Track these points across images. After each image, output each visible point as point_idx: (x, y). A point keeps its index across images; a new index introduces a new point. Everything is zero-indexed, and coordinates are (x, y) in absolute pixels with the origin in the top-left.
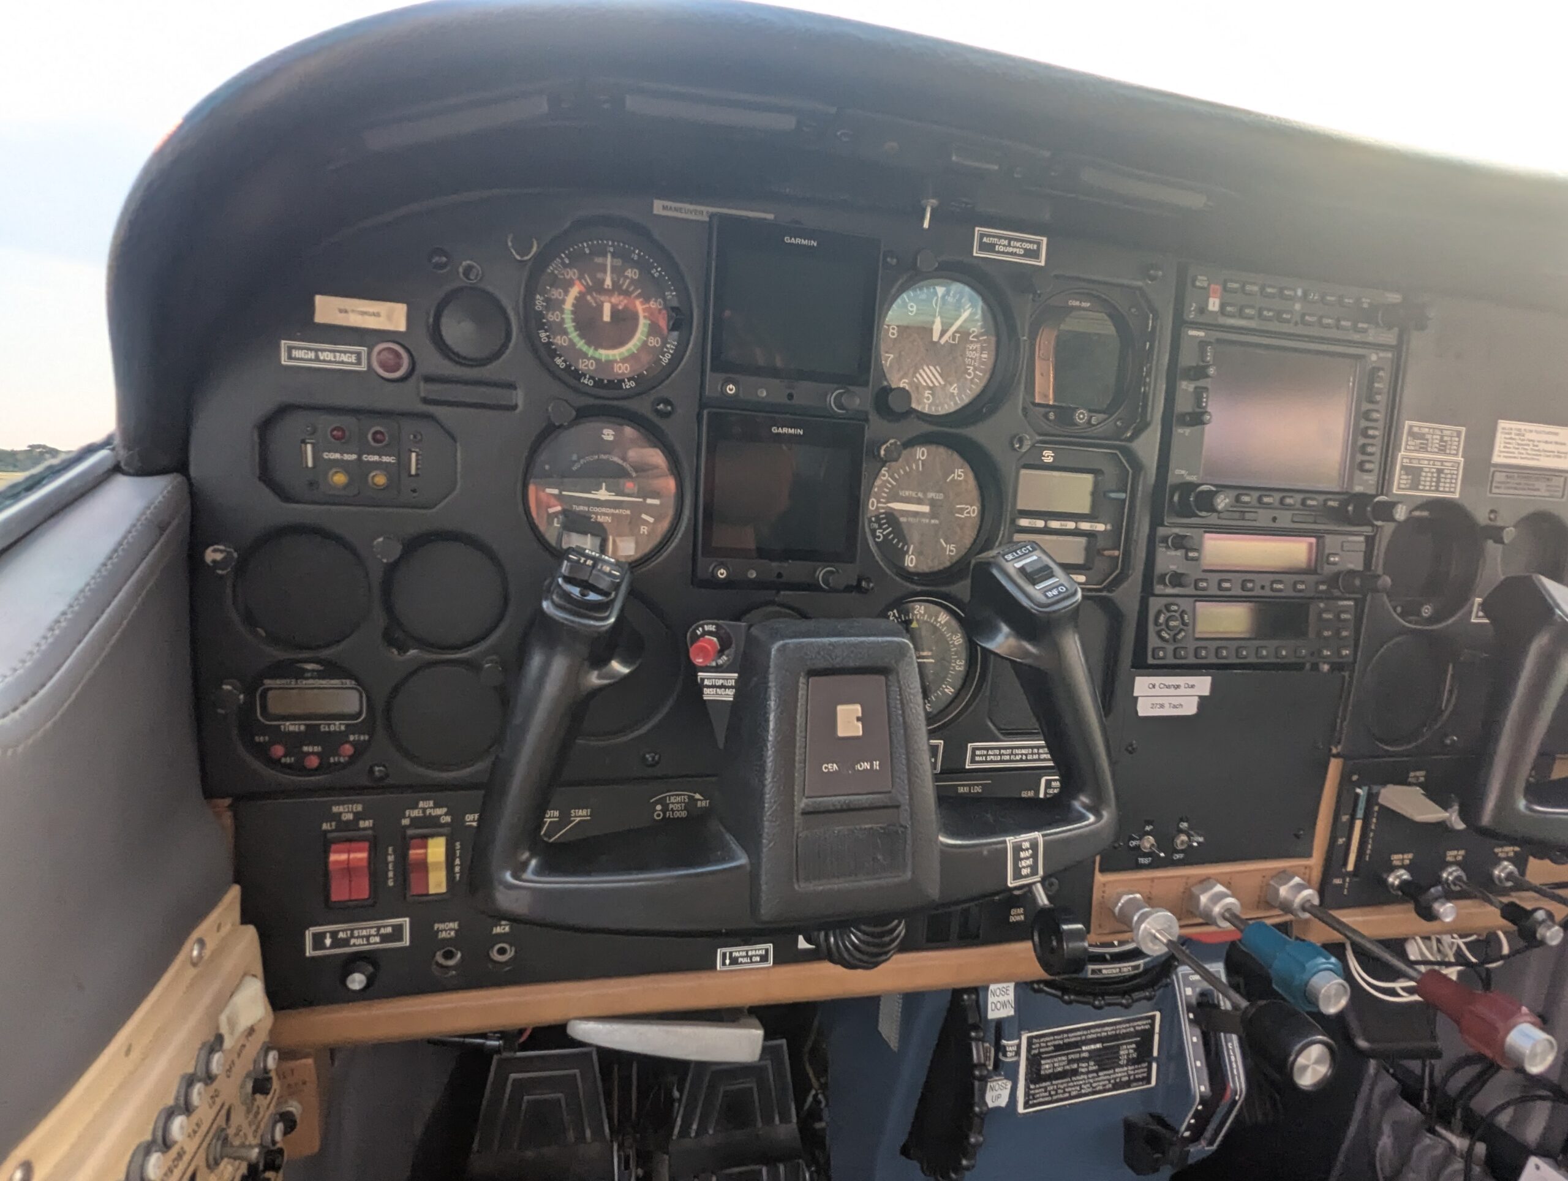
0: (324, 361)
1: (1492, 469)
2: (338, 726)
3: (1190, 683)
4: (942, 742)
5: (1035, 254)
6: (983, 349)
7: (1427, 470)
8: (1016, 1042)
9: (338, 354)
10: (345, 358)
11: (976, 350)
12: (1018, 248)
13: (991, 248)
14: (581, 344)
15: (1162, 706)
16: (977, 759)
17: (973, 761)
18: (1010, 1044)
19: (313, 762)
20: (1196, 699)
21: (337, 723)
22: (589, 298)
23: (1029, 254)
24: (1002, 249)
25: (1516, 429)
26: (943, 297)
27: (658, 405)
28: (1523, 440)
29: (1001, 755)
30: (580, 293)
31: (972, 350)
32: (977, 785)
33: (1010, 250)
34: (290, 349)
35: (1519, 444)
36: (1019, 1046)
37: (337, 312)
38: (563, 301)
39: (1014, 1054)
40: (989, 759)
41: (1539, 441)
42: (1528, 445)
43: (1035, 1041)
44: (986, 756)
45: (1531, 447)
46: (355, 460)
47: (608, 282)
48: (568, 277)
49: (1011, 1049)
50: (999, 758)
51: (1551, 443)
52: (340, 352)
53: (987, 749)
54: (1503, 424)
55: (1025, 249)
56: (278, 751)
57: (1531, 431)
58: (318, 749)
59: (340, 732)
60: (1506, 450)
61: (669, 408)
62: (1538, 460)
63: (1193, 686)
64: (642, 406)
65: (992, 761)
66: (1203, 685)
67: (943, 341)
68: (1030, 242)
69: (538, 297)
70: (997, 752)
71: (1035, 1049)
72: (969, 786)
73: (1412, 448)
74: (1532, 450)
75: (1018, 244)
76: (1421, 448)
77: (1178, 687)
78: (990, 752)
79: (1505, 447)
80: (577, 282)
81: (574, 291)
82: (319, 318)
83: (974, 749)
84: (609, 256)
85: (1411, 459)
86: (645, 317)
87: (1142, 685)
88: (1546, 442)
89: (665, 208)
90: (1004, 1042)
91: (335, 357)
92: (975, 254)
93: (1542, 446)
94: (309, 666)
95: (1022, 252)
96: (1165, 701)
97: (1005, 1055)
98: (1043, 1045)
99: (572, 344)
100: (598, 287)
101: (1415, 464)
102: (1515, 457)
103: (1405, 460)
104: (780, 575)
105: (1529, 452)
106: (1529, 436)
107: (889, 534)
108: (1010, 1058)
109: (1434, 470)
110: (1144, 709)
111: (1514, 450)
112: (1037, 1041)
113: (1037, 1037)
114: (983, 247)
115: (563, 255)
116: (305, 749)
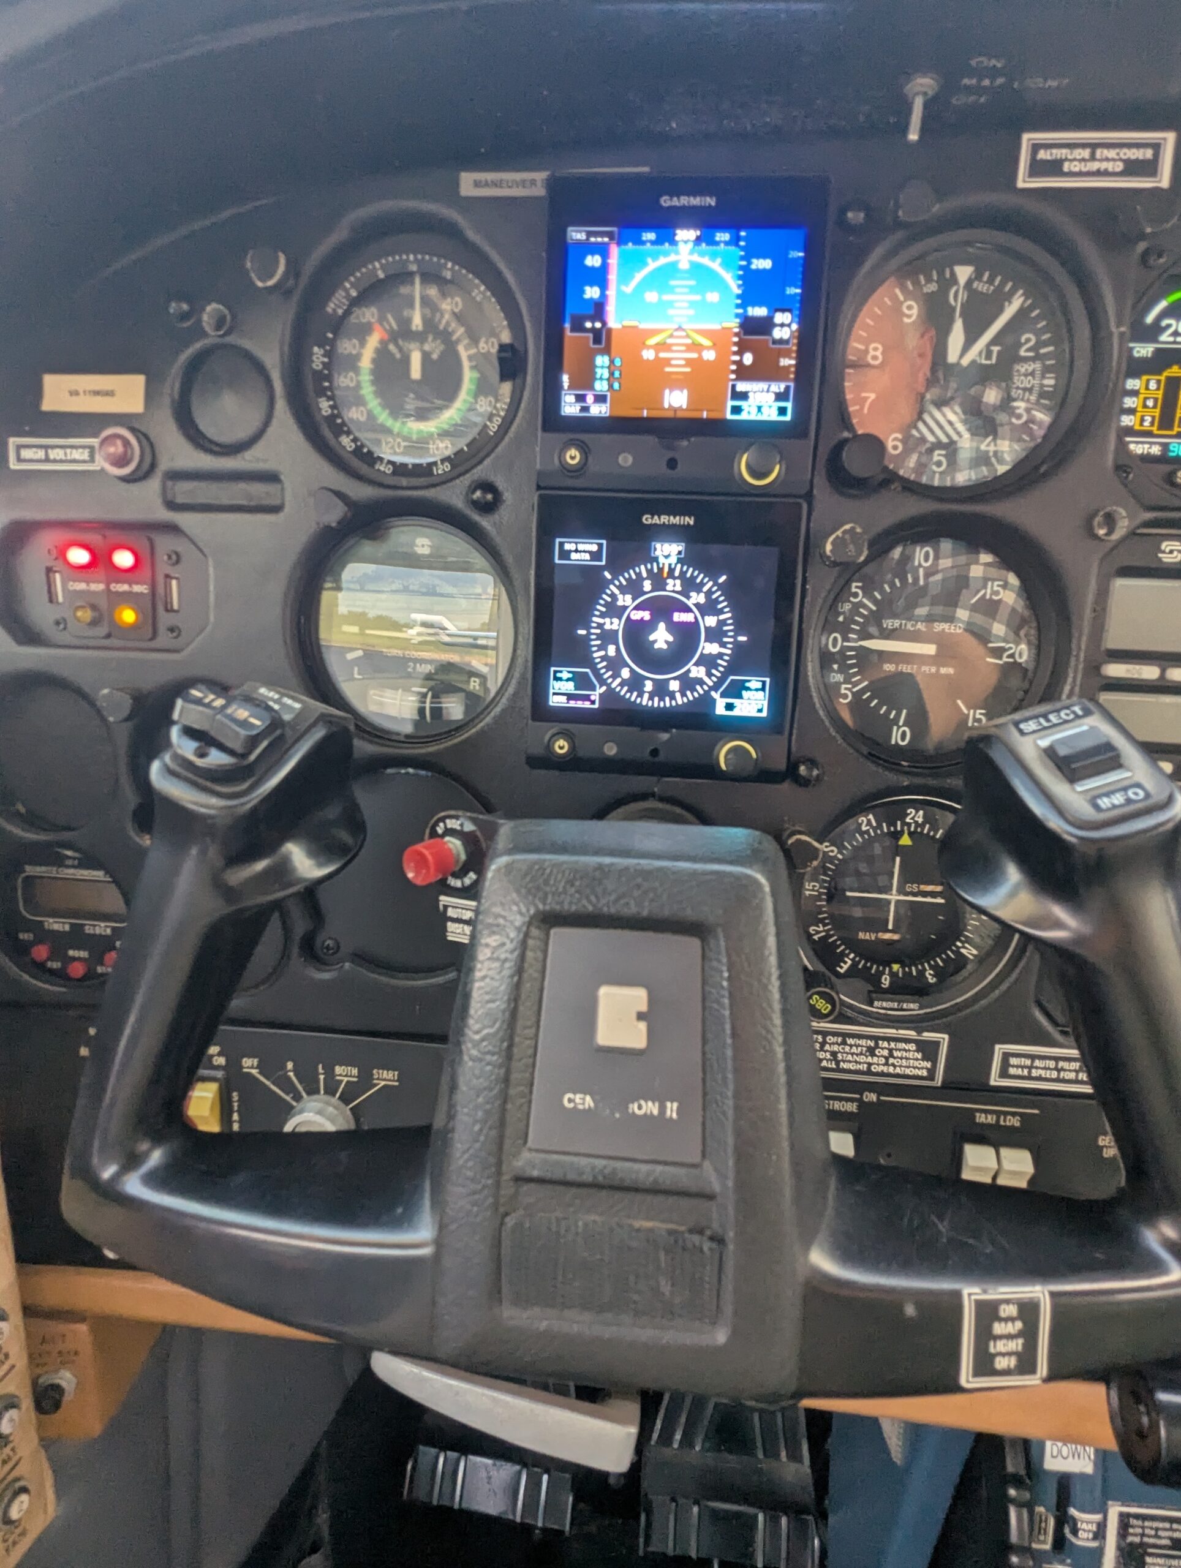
0: (55, 461)
2: (102, 928)
4: (946, 1037)
5: (1149, 168)
6: (1046, 370)
8: (1098, 1517)
9: (68, 451)
10: (76, 454)
11: (1032, 374)
12: (1111, 160)
13: (1054, 168)
14: (383, 417)
16: (1012, 1071)
17: (1004, 1074)
18: (1086, 1520)
19: (77, 970)
21: (103, 924)
22: (392, 347)
23: (1133, 168)
24: (1076, 167)
26: (969, 283)
27: (473, 492)
29: (1059, 1070)
30: (382, 342)
31: (1026, 375)
32: (1014, 1114)
33: (1094, 166)
34: (19, 448)
36: (1102, 1527)
37: (67, 394)
38: (358, 357)
39: (1091, 1536)
40: (1034, 1073)
43: (1133, 1521)
44: (1030, 1068)
46: (103, 591)
47: (417, 322)
48: (364, 321)
49: (1084, 1526)
50: (1054, 1074)
52: (72, 447)
53: (1033, 1057)
55: (1128, 162)
56: (41, 952)
58: (83, 954)
59: (106, 936)
61: (489, 497)
64: (454, 496)
65: (1039, 1079)
67: (965, 362)
68: (1138, 146)
69: (316, 349)
70: (1052, 1064)
71: (1135, 1535)
72: (998, 1114)
75: (1112, 153)
78: (1037, 1063)
80: (377, 326)
81: (373, 341)
82: (47, 406)
83: (1006, 1056)
84: (417, 280)
86: (472, 368)
89: (477, 184)
90: (1072, 1511)
91: (66, 454)
92: (1020, 184)
94: (69, 853)
95: (1119, 167)
97: (1075, 1532)
98: (1147, 1531)
99: (371, 416)
100: (404, 333)
104: (655, 752)
107: (863, 691)
108: (1084, 1539)
112: (1140, 1523)
113: (1137, 1516)
114: (1038, 168)
115: (347, 285)
116: (71, 953)
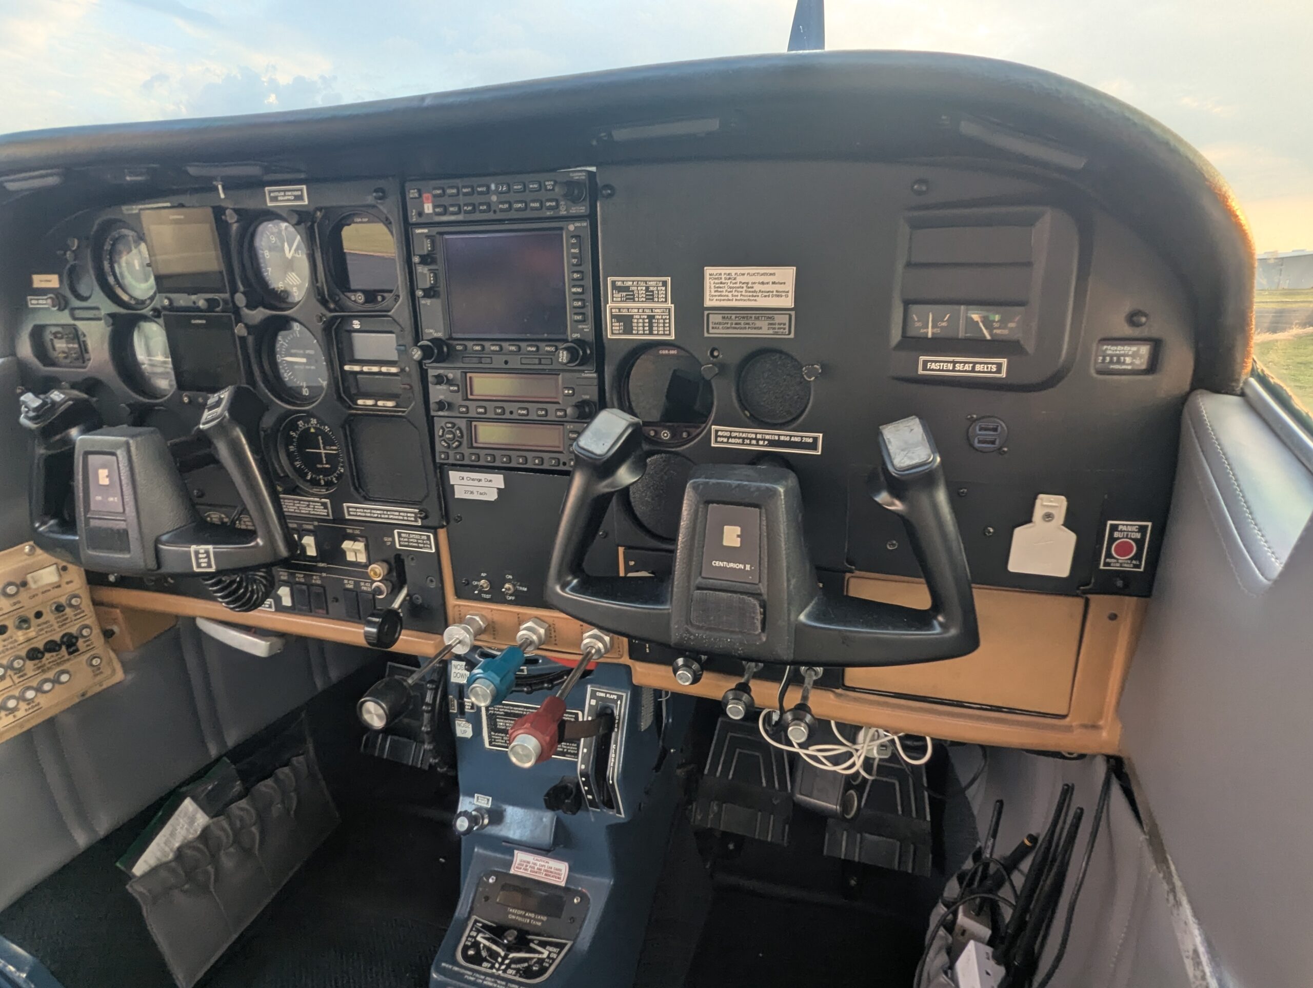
0: (39, 304)
1: (706, 313)
3: (489, 479)
4: (329, 501)
5: (301, 198)
7: (637, 317)
15: (472, 493)
16: (352, 513)
17: (350, 514)
20: (496, 490)
23: (297, 198)
24: (282, 198)
25: (725, 274)
27: (151, 312)
28: (736, 283)
29: (364, 512)
32: (357, 529)
33: (286, 198)
34: (30, 300)
35: (731, 288)
37: (39, 281)
40: (360, 514)
41: (754, 283)
42: (743, 288)
44: (357, 512)
45: (745, 288)
50: (363, 514)
51: (768, 283)
52: (42, 299)
53: (356, 508)
54: (708, 271)
55: (295, 196)
57: (743, 274)
60: (719, 294)
62: (756, 300)
63: (490, 481)
66: (498, 481)
69: (105, 262)
70: (362, 510)
72: (352, 529)
73: (619, 299)
74: (746, 291)
75: (290, 193)
76: (627, 299)
77: (480, 480)
78: (358, 510)
79: (715, 291)
82: (34, 286)
83: (348, 508)
85: (619, 309)
87: (454, 477)
88: (763, 283)
92: (269, 204)
93: (757, 287)
95: (293, 198)
96: (475, 489)
101: (625, 312)
102: (729, 300)
103: (613, 310)
105: (743, 293)
106: (739, 279)
107: (291, 375)
108: (468, 709)
109: (646, 317)
110: (459, 494)
111: (727, 294)
